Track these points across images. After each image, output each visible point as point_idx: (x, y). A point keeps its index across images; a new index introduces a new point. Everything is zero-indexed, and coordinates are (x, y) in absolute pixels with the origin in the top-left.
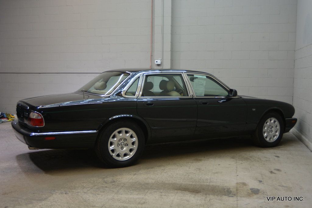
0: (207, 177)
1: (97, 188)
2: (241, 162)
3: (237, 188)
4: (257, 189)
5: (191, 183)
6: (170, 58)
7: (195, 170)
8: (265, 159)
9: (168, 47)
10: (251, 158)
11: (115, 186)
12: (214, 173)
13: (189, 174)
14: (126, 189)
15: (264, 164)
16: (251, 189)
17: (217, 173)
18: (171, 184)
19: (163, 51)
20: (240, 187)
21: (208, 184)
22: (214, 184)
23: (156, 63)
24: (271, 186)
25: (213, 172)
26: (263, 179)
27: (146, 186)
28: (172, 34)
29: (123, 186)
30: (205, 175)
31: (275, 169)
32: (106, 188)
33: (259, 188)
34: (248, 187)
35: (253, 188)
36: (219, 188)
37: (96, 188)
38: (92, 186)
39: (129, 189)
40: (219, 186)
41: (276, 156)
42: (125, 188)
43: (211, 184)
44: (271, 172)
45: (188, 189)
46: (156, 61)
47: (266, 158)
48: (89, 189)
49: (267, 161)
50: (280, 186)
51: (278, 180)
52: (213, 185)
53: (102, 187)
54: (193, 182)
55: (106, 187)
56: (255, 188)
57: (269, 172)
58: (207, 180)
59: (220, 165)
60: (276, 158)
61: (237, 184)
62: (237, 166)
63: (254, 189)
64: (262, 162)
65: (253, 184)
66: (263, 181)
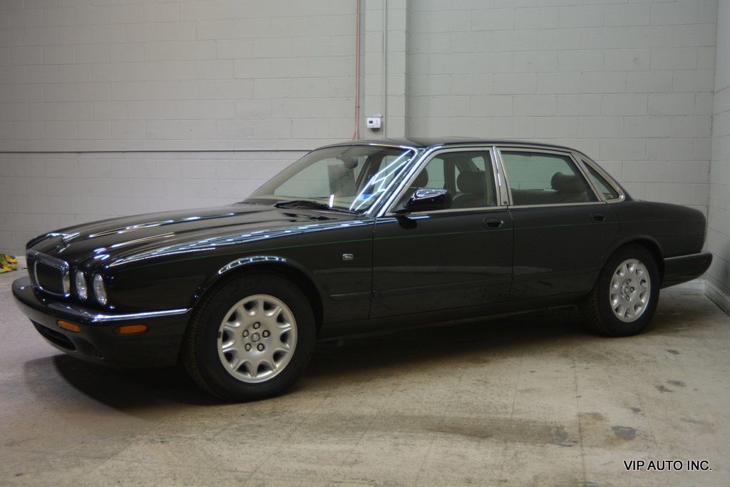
0: (505, 401)
1: (238, 430)
2: (585, 365)
3: (580, 426)
4: (629, 428)
5: (467, 415)
6: (403, 113)
7: (474, 384)
8: (645, 357)
9: (398, 85)
10: (609, 356)
11: (283, 424)
12: (522, 392)
13: (460, 394)
14: (308, 430)
15: (642, 370)
16: (614, 428)
17: (528, 391)
18: (418, 417)
19: (386, 96)
20: (587, 424)
21: (508, 416)
22: (524, 417)
23: (370, 126)
24: (663, 420)
25: (519, 388)
26: (640, 404)
27: (357, 422)
28: (410, 53)
29: (300, 424)
30: (499, 396)
31: (670, 382)
32: (260, 429)
33: (634, 426)
34: (608, 423)
35: (620, 425)
36: (535, 426)
37: (236, 428)
38: (225, 423)
39: (317, 430)
40: (534, 422)
41: (669, 351)
42: (306, 428)
43: (516, 417)
44: (662, 389)
45: (460, 429)
46: (369, 119)
47: (647, 355)
48: (217, 431)
49: (648, 361)
50: (684, 420)
51: (679, 406)
52: (521, 420)
53: (250, 425)
54: (471, 414)
55: (260, 426)
56: (624, 425)
57: (656, 387)
58: (505, 406)
59: (533, 372)
60: (671, 357)
61: (579, 416)
62: (577, 374)
63: (623, 427)
64: (636, 365)
65: (618, 416)
66: (641, 409)
